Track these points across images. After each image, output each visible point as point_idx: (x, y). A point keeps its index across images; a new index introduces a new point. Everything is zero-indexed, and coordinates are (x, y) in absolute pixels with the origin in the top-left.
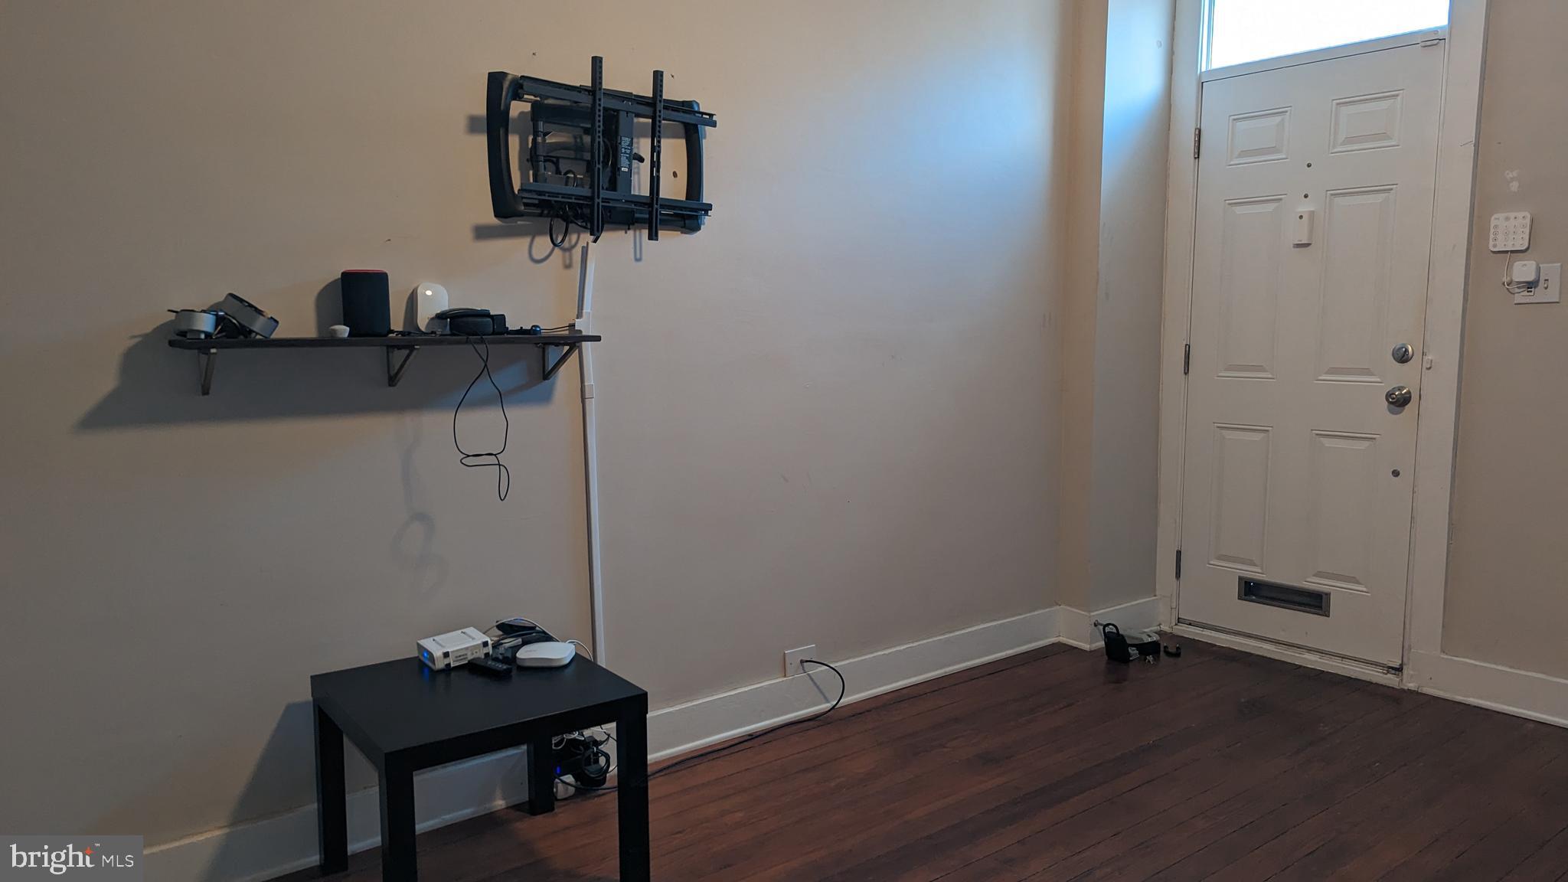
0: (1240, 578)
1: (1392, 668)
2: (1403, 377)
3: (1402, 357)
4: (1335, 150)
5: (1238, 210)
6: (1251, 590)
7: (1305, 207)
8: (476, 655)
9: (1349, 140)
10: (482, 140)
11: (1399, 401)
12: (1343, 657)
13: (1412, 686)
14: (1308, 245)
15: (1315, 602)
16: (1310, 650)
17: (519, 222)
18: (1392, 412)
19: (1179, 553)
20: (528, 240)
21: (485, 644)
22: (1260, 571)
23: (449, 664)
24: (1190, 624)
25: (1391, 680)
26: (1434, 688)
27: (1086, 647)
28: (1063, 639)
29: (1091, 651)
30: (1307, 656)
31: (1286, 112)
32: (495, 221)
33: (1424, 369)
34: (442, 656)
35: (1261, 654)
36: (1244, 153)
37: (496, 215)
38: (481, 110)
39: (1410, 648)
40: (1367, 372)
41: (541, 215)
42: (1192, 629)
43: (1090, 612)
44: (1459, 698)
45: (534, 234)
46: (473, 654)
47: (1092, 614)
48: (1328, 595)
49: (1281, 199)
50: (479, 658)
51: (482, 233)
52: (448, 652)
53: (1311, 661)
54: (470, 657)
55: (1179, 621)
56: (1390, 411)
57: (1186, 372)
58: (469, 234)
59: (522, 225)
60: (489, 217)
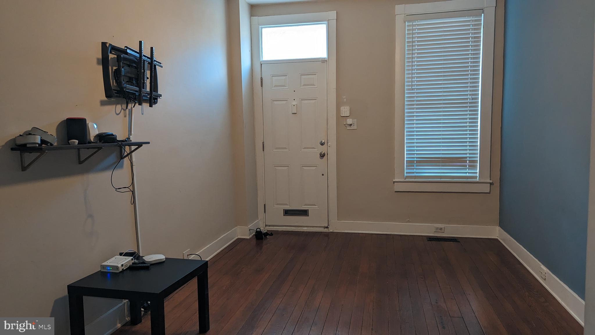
0: (284, 210)
1: (326, 227)
2: (323, 149)
3: (322, 144)
4: (301, 87)
5: (275, 102)
6: (287, 213)
7: (294, 103)
8: (130, 264)
9: (304, 85)
10: (101, 67)
11: (322, 156)
12: (313, 227)
13: (331, 231)
14: (296, 113)
15: (304, 213)
16: (304, 227)
17: (112, 99)
18: (321, 159)
19: (265, 205)
20: (114, 106)
21: (132, 259)
22: (289, 207)
23: (123, 269)
24: (269, 226)
25: (326, 230)
26: (337, 230)
27: (248, 237)
28: (239, 237)
29: (250, 238)
30: (304, 228)
31: (287, 75)
32: (105, 99)
33: (328, 146)
34: (121, 266)
35: (292, 230)
36: (276, 86)
37: (106, 97)
38: (100, 56)
39: (330, 221)
40: (314, 148)
41: (119, 97)
42: (270, 227)
43: (248, 226)
44: (343, 231)
45: (117, 103)
46: (129, 264)
47: (249, 227)
48: (308, 210)
49: (287, 100)
50: (131, 265)
51: (103, 103)
52: (123, 264)
53: (305, 229)
54: (128, 265)
55: (266, 226)
56: (320, 158)
57: (263, 151)
58: (99, 104)
59: (113, 100)
60: (105, 98)
